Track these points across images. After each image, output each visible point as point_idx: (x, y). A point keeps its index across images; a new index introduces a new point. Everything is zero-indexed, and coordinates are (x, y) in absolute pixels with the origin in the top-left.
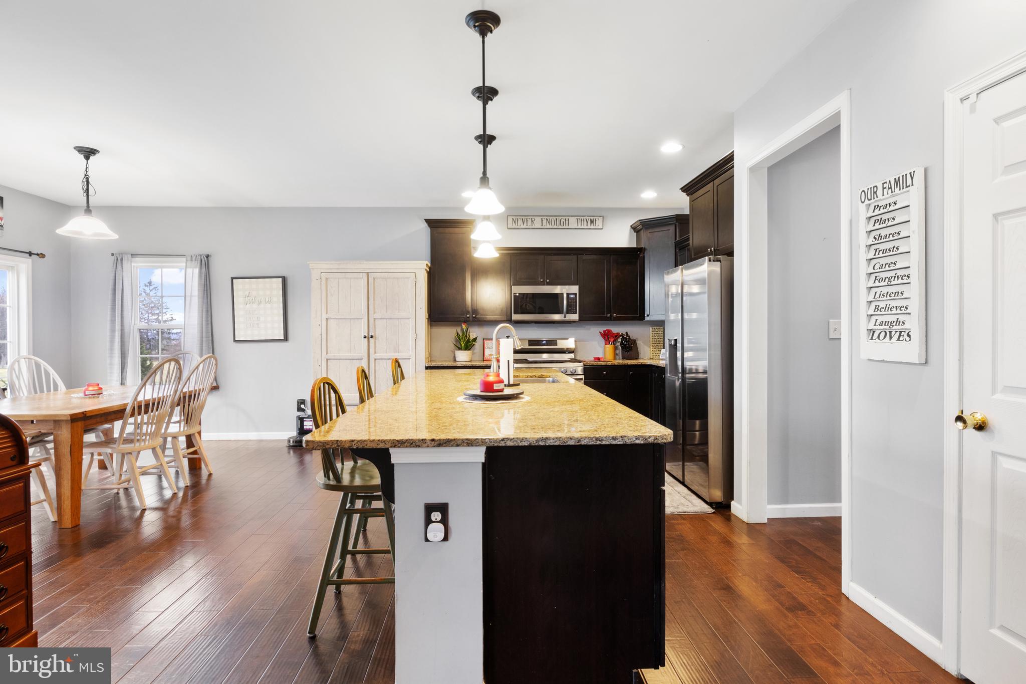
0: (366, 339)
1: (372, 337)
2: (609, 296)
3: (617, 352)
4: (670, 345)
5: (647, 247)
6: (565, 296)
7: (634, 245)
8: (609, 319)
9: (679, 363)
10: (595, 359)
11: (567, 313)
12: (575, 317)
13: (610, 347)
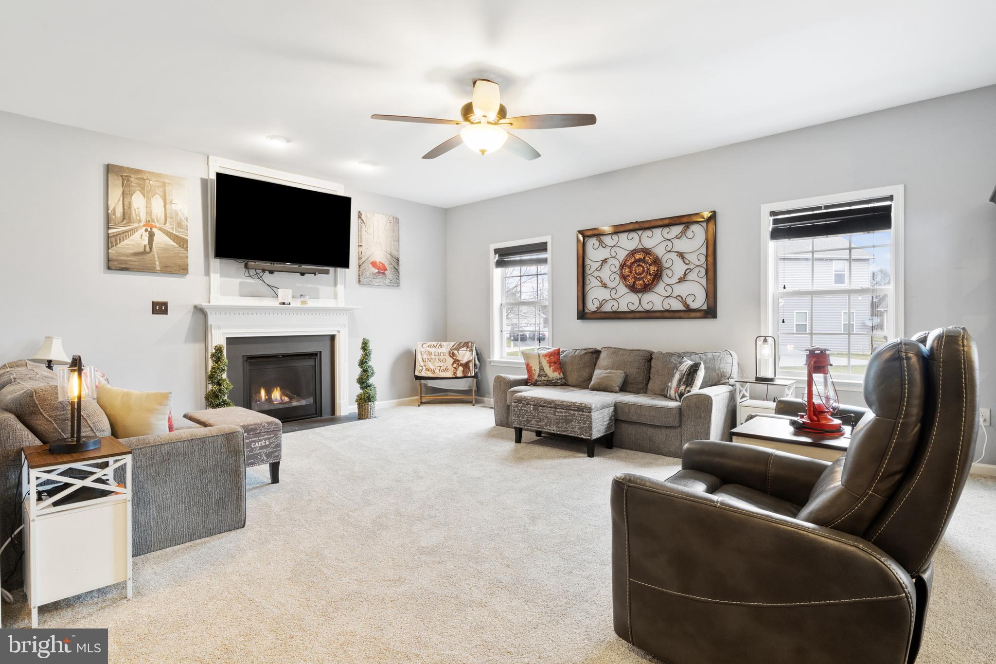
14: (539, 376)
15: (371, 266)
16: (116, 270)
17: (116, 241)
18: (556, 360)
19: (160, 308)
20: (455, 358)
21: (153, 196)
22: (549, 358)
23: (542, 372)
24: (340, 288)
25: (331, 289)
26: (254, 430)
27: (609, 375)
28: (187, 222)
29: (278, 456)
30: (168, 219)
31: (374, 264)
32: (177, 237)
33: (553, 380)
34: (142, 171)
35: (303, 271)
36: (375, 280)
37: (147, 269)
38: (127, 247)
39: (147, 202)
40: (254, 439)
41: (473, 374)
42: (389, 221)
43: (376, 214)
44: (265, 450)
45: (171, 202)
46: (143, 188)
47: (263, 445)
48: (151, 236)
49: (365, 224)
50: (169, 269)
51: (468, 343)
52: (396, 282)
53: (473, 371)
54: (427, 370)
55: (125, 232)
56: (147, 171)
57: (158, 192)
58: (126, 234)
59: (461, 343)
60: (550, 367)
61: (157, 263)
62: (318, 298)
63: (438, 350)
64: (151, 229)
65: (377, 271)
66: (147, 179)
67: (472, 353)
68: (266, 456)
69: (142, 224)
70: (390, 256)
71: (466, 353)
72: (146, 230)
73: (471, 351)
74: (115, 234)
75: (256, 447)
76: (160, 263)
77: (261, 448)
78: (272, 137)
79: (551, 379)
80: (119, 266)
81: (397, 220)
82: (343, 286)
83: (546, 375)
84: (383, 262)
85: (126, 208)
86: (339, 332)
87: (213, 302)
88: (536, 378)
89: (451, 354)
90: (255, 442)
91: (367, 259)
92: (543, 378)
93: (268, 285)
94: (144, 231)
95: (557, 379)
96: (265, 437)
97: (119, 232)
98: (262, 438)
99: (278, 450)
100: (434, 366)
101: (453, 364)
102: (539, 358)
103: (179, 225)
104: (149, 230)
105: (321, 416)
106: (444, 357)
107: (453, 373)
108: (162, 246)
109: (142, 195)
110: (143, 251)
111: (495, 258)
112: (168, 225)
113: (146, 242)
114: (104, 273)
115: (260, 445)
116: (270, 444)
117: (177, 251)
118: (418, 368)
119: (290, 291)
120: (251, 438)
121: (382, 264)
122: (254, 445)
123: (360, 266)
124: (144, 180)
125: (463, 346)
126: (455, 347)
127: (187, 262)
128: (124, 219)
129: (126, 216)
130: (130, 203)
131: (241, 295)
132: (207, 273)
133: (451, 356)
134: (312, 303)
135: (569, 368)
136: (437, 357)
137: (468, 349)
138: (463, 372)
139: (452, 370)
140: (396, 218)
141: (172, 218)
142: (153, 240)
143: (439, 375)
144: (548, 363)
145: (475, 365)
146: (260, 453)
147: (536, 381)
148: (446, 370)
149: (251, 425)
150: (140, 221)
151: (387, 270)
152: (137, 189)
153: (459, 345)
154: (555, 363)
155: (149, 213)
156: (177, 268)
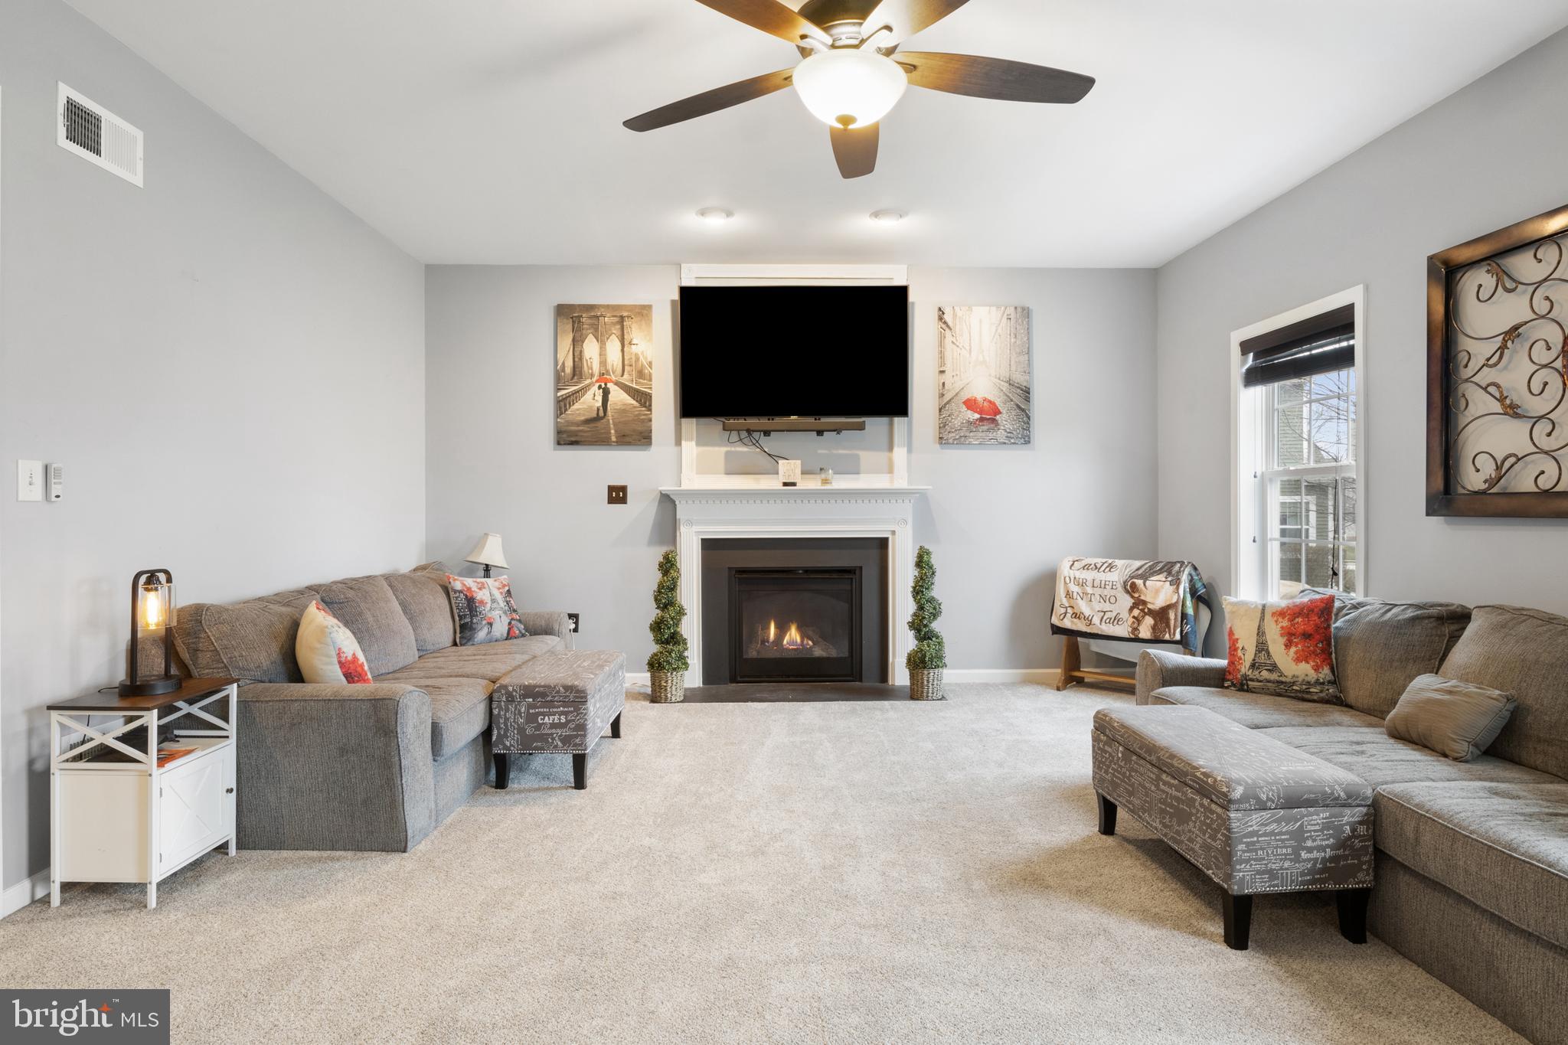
14: (1253, 666)
15: (964, 408)
16: (565, 444)
17: (565, 406)
18: (1309, 629)
19: (618, 495)
20: (1136, 595)
21: (608, 339)
22: (1291, 620)
23: (1262, 658)
24: (900, 453)
25: (881, 456)
26: (543, 695)
27: (1447, 697)
28: (651, 368)
29: (580, 745)
30: (626, 368)
31: (971, 404)
32: (637, 391)
33: (1294, 683)
34: (595, 305)
35: (819, 428)
36: (971, 434)
37: (600, 440)
38: (578, 412)
39: (601, 348)
40: (542, 710)
41: (1178, 637)
42: (1005, 316)
43: (974, 308)
44: (559, 731)
45: (630, 343)
46: (597, 330)
47: (556, 721)
48: (606, 393)
49: (950, 329)
50: (627, 439)
51: (1173, 564)
52: (1024, 435)
53: (1178, 630)
54: (1076, 616)
55: (576, 393)
56: (600, 306)
57: (614, 332)
58: (575, 396)
59: (1159, 563)
60: (1288, 646)
61: (613, 431)
62: (858, 473)
63: (1101, 576)
64: (606, 384)
65: (977, 416)
66: (602, 316)
67: (1178, 588)
68: (561, 740)
69: (594, 379)
70: (1007, 385)
71: (1162, 587)
72: (600, 387)
73: (1176, 582)
74: (564, 397)
75: (545, 724)
76: (616, 431)
77: (553, 726)
78: (703, 213)
79: (1288, 680)
80: (569, 439)
81: (1025, 313)
82: (906, 449)
83: (1274, 668)
84: (992, 398)
85: (576, 359)
86: (893, 533)
87: (686, 485)
88: (1243, 670)
89: (1128, 587)
90: (544, 714)
91: (956, 394)
92: (1265, 674)
93: (769, 455)
94: (597, 389)
95: (1309, 683)
96: (559, 710)
97: (568, 393)
98: (555, 710)
99: (581, 735)
100: (1092, 609)
101: (1131, 609)
102: (1262, 618)
103: (641, 374)
104: (603, 386)
105: (861, 680)
106: (1113, 592)
107: (1130, 629)
108: (618, 408)
109: (595, 340)
110: (595, 416)
111: (1244, 362)
112: (626, 376)
113: (600, 404)
114: (555, 449)
115: (551, 722)
116: (568, 722)
117: (637, 413)
118: (1059, 610)
119: (799, 462)
120: (538, 708)
121: (990, 402)
122: (541, 719)
123: (940, 410)
124: (597, 317)
125: (1160, 572)
126: (1140, 572)
127: (651, 426)
128: (574, 375)
129: (577, 372)
130: (581, 352)
131: (728, 473)
132: (678, 442)
133: (1127, 592)
134: (840, 483)
135: (1354, 657)
136: (1098, 591)
137: (1170, 579)
138: (1154, 628)
139: (1130, 623)
140: (1023, 309)
141: (631, 366)
142: (608, 400)
143: (1102, 630)
144: (1282, 635)
145: (1184, 616)
146: (552, 734)
147: (1245, 677)
148: (1116, 620)
149: (540, 686)
150: (592, 375)
151: (998, 412)
152: (589, 331)
153: (1151, 568)
154: (1306, 636)
155: (603, 362)
156: (637, 436)
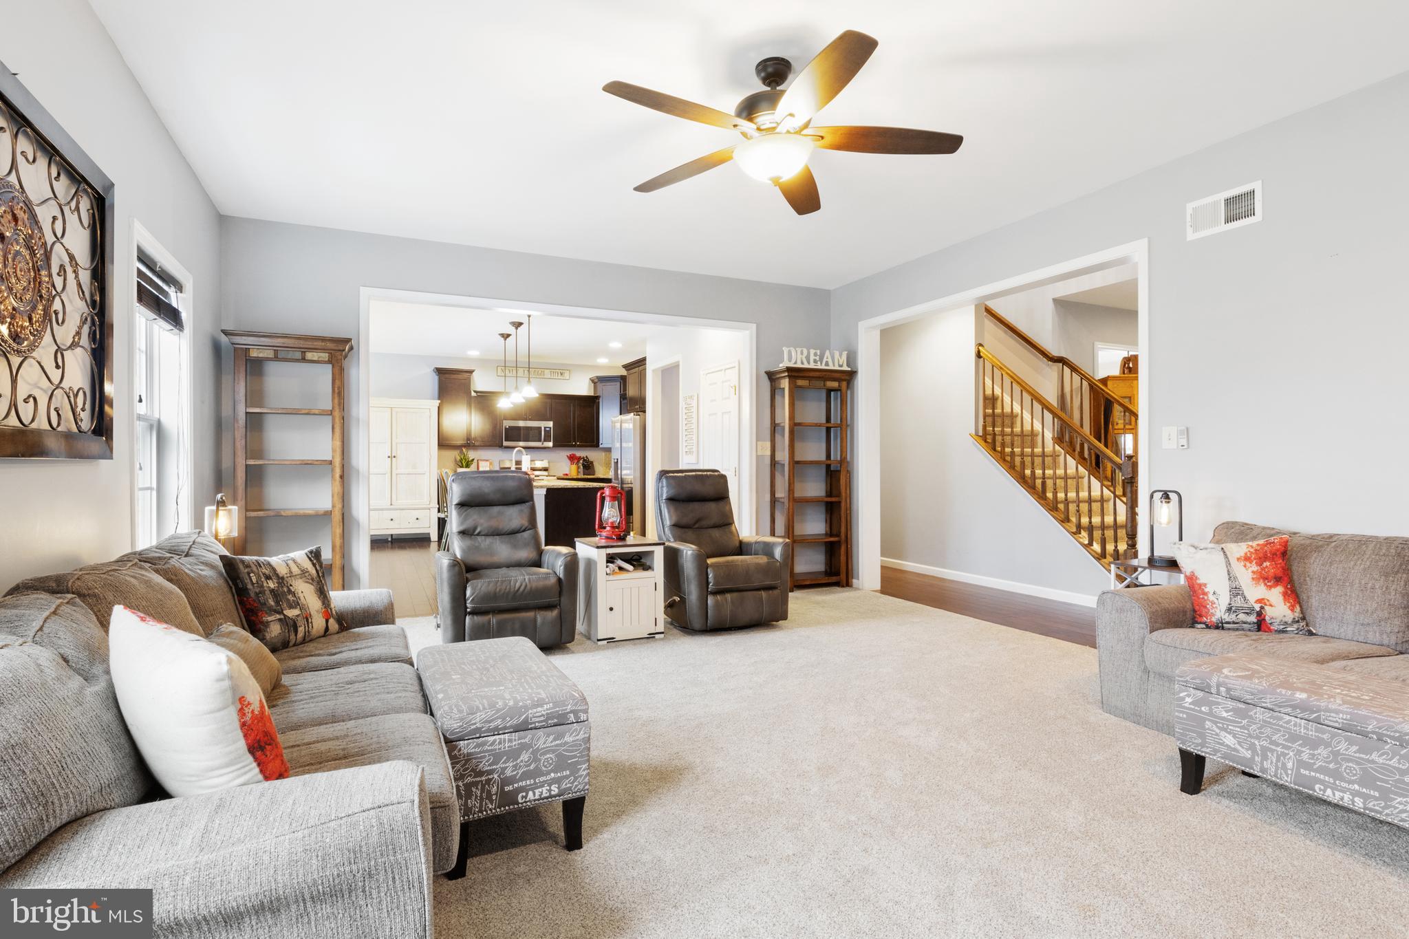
0: (390, 459)
1: (394, 457)
2: (574, 428)
3: (579, 470)
4: (615, 462)
5: (601, 395)
6: (543, 428)
7: (592, 394)
8: (574, 446)
9: (620, 477)
10: (564, 475)
11: (545, 441)
12: (550, 444)
13: (574, 467)
